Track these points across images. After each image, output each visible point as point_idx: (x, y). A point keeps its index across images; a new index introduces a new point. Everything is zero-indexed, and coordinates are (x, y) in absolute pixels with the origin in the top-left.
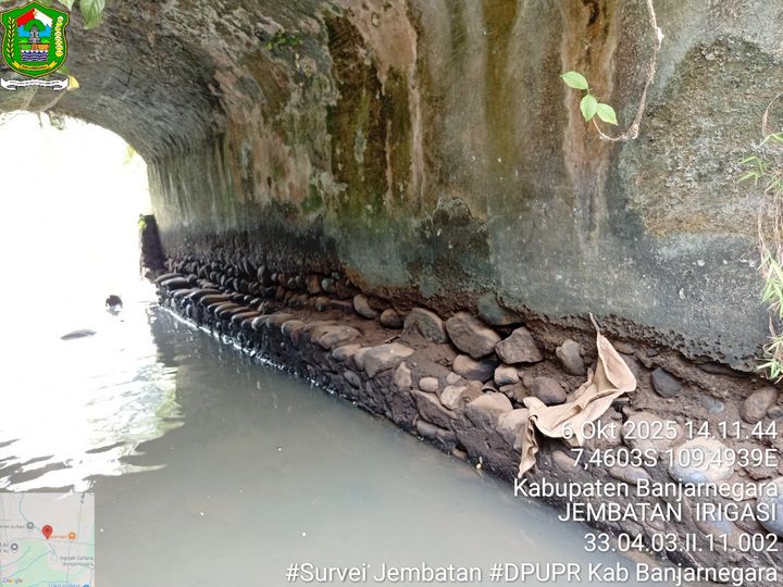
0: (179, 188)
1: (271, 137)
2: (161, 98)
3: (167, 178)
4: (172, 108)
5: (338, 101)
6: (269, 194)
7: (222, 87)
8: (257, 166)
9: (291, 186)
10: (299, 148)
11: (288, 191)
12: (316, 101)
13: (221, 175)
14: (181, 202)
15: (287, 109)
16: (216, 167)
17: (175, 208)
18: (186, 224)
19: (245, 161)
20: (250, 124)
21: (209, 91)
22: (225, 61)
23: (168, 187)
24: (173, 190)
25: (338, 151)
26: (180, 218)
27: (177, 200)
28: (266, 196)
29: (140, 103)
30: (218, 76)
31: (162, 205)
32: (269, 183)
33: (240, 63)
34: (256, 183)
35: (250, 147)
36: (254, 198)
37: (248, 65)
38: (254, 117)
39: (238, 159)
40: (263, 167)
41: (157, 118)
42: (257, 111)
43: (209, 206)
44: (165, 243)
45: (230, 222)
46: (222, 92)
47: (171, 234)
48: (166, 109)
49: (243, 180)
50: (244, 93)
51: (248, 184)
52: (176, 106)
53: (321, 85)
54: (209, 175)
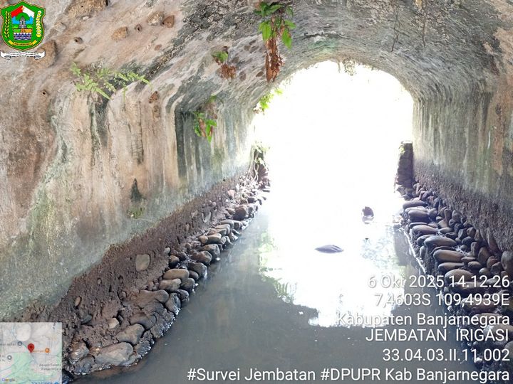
0: (436, 130)
2: (431, 54)
3: (428, 117)
7: (502, 45)
13: (480, 135)
14: (435, 143)
16: (476, 125)
17: (430, 144)
21: (485, 50)
23: (427, 127)
24: (431, 130)
26: (432, 155)
27: (432, 140)
29: (412, 57)
30: (501, 34)
31: (420, 139)
39: (505, 126)
41: (426, 70)
48: (435, 63)
52: (444, 61)
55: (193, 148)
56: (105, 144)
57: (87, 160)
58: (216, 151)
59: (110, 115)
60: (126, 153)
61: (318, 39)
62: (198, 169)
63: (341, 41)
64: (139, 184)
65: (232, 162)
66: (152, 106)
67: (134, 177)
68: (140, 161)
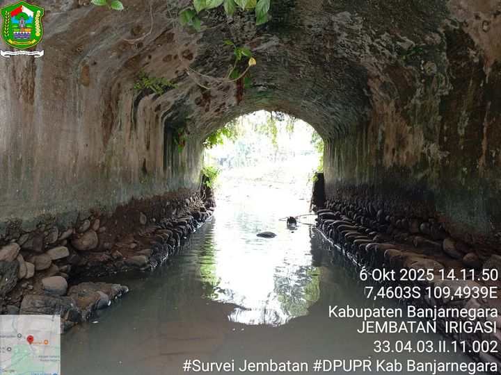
0: (339, 157)
1: (399, 121)
2: (335, 100)
3: (334, 150)
4: (341, 106)
5: (450, 91)
6: (392, 160)
7: (372, 90)
8: (387, 141)
9: (408, 154)
10: (417, 127)
11: (405, 157)
12: (434, 93)
13: (364, 148)
14: (339, 166)
15: (413, 101)
16: (362, 143)
17: (335, 170)
18: (340, 179)
19: (380, 138)
20: (387, 114)
21: (364, 93)
22: (375, 72)
23: (334, 157)
24: (336, 158)
25: (445, 128)
26: (337, 176)
27: (337, 165)
28: (390, 161)
29: (323, 104)
30: (370, 82)
31: (328, 168)
32: (393, 152)
33: (385, 72)
34: (385, 153)
35: (384, 129)
36: (382, 163)
37: (389, 73)
38: (390, 108)
39: (376, 137)
40: (391, 142)
41: (333, 114)
42: (392, 104)
43: (354, 168)
44: (327, 191)
45: (365, 179)
46: (371, 93)
47: (331, 186)
48: (338, 107)
49: (377, 151)
50: (385, 93)
51: (380, 154)
52: (343, 104)
53: (439, 81)
54: (357, 148)
55: (170, 154)
56: (135, 128)
57: (128, 134)
58: (182, 163)
59: (138, 110)
60: (143, 139)
61: (261, 89)
62: (172, 171)
63: (277, 92)
64: (146, 164)
65: (190, 177)
66: (155, 113)
67: (145, 157)
68: (148, 147)
